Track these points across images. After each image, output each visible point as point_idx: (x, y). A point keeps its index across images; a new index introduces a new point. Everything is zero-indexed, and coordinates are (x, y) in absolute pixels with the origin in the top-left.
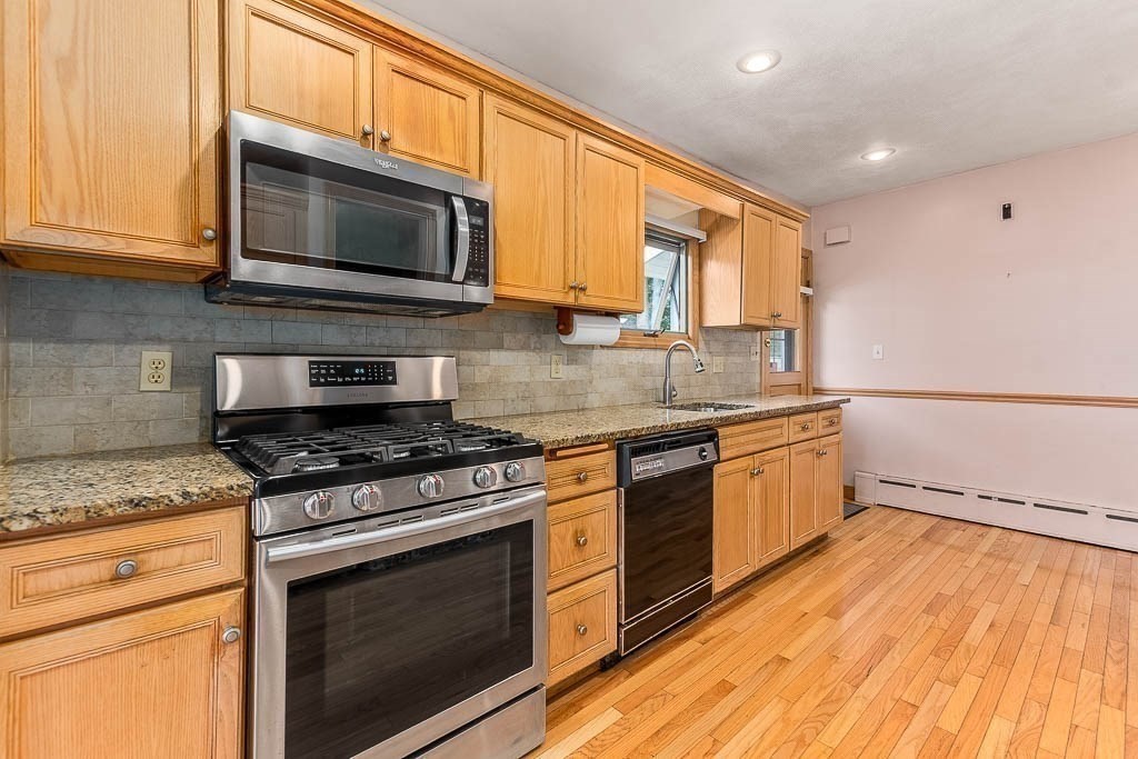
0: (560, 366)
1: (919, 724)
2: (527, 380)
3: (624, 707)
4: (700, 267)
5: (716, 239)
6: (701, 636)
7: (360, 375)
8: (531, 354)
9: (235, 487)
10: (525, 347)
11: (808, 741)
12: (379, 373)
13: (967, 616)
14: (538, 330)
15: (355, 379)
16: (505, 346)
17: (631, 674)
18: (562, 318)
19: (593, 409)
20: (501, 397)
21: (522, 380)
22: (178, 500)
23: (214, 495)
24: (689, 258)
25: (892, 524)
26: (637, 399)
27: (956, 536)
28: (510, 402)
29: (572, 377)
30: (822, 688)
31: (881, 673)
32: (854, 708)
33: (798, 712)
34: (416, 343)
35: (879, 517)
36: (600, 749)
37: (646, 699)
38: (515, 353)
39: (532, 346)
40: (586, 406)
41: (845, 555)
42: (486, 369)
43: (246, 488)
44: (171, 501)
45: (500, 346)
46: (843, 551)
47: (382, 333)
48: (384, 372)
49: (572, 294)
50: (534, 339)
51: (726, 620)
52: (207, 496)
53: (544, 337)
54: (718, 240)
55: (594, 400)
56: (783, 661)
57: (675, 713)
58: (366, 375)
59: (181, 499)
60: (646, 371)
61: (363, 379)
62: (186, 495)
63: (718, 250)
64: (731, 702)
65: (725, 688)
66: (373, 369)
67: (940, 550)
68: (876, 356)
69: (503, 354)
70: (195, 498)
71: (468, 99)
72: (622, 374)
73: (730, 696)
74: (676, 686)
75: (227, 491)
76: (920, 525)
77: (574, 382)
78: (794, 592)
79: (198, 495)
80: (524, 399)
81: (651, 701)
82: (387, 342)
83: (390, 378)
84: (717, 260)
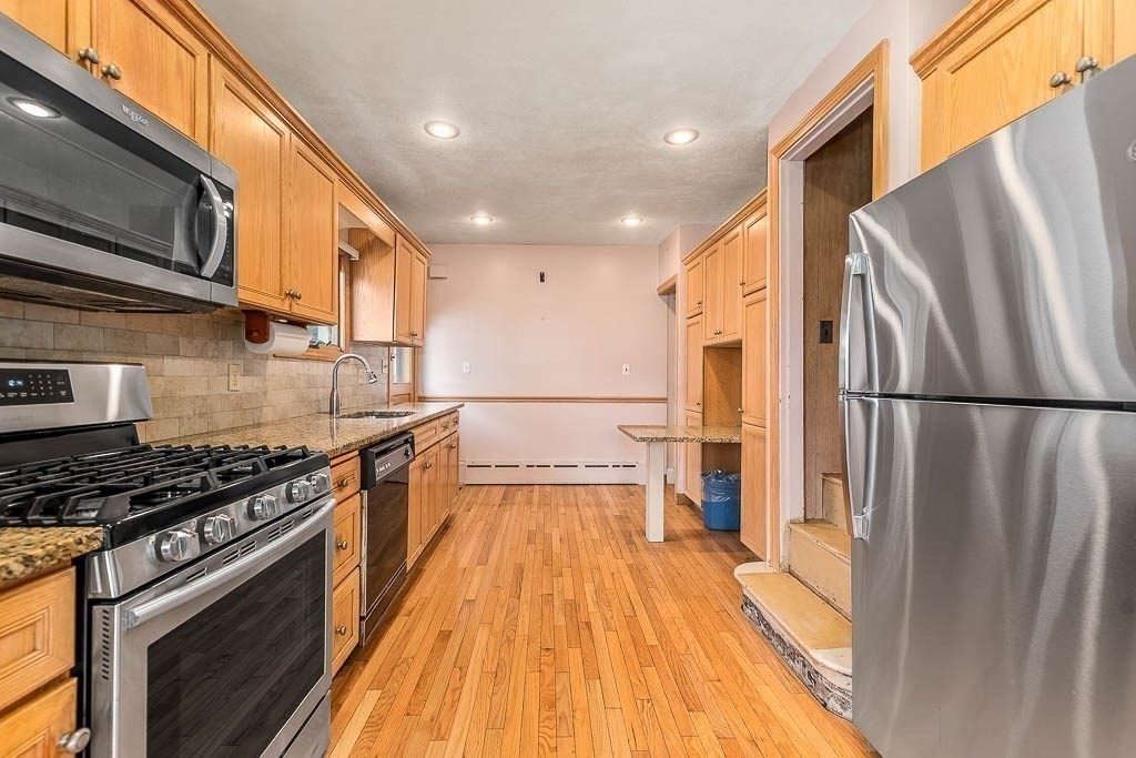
0: (238, 377)
1: (557, 603)
2: (204, 393)
3: (377, 683)
4: (351, 283)
5: (369, 260)
6: (403, 611)
7: (16, 389)
8: (208, 362)
9: (84, 540)
10: (202, 355)
11: (512, 638)
12: (46, 386)
13: (548, 538)
14: (216, 337)
15: (11, 395)
16: (181, 353)
17: (366, 661)
18: (254, 324)
19: (266, 424)
20: (176, 415)
21: (199, 394)
22: (18, 569)
23: (60, 554)
24: (342, 274)
25: (482, 495)
26: (304, 411)
27: (520, 496)
28: (186, 420)
29: (250, 390)
30: (502, 607)
31: (526, 585)
32: (524, 608)
33: (498, 626)
34: (70, 345)
35: (471, 492)
36: (380, 721)
37: (393, 670)
38: (191, 362)
39: (210, 355)
40: (262, 421)
41: (465, 525)
42: (159, 380)
43: (96, 539)
44: (10, 572)
45: (175, 354)
46: (464, 522)
47: (17, 328)
48: (54, 384)
49: (287, 301)
50: (212, 346)
51: (415, 593)
52: (51, 556)
53: (222, 344)
54: (370, 262)
55: (268, 414)
56: (470, 602)
57: (421, 667)
58: (26, 388)
59: (22, 568)
60: (311, 382)
61: (24, 395)
62: (28, 560)
63: (371, 271)
64: (455, 641)
65: (445, 636)
66: (36, 380)
67: (515, 507)
68: (465, 370)
69: (178, 362)
70: (39, 563)
71: (197, 57)
72: (292, 386)
73: (451, 640)
74: (410, 650)
75: (75, 546)
76: (498, 494)
77: (250, 394)
78: (449, 558)
79: (42, 558)
80: (201, 415)
81: (397, 670)
82: (24, 342)
83: (63, 393)
84: (370, 280)
